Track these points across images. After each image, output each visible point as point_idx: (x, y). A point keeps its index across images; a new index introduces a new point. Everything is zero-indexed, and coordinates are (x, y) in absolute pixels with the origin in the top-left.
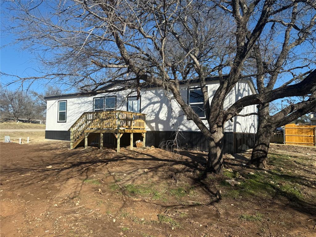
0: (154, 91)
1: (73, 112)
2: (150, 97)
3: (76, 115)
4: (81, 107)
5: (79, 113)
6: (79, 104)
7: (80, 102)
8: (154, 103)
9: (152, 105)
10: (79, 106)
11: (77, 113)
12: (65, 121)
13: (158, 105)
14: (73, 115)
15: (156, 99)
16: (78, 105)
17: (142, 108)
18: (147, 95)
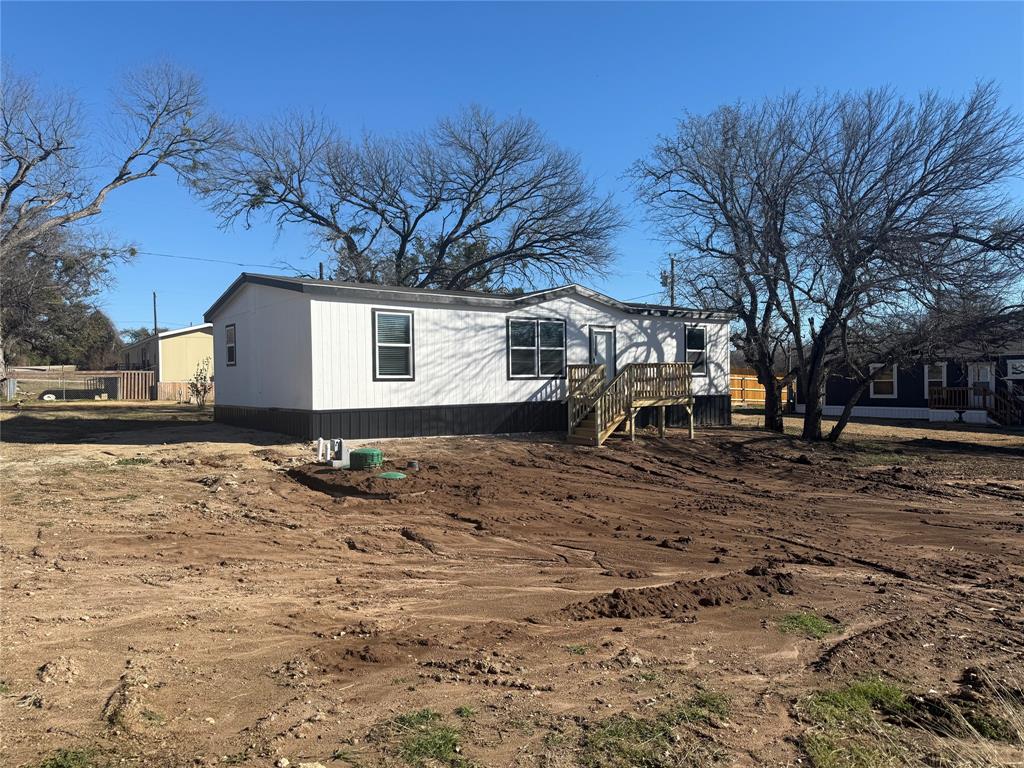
0: (636, 321)
1: (439, 353)
2: (631, 333)
3: (447, 362)
4: (464, 339)
5: (459, 356)
6: (458, 330)
7: (460, 324)
8: (638, 345)
9: (634, 349)
10: (459, 335)
11: (453, 356)
12: (411, 377)
13: (642, 349)
14: (439, 361)
15: (642, 339)
16: (453, 332)
17: (618, 352)
18: (625, 329)
